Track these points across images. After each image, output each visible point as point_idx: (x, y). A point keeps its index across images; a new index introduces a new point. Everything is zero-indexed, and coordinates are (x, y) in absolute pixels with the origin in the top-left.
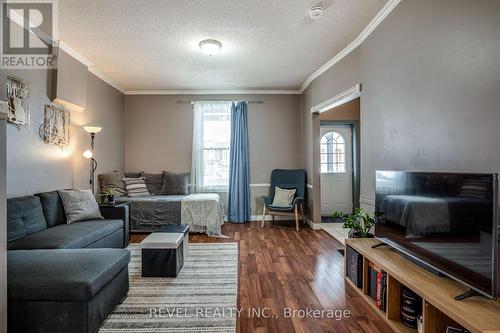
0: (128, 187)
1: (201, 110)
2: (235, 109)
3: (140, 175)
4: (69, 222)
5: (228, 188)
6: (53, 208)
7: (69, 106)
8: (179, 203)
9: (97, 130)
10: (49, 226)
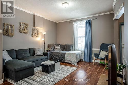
0: (55, 48)
1: (76, 25)
2: (87, 23)
3: (59, 45)
4: (35, 55)
5: (84, 50)
6: (32, 52)
7: (38, 28)
8: (65, 53)
9: (45, 33)
10: (30, 56)
